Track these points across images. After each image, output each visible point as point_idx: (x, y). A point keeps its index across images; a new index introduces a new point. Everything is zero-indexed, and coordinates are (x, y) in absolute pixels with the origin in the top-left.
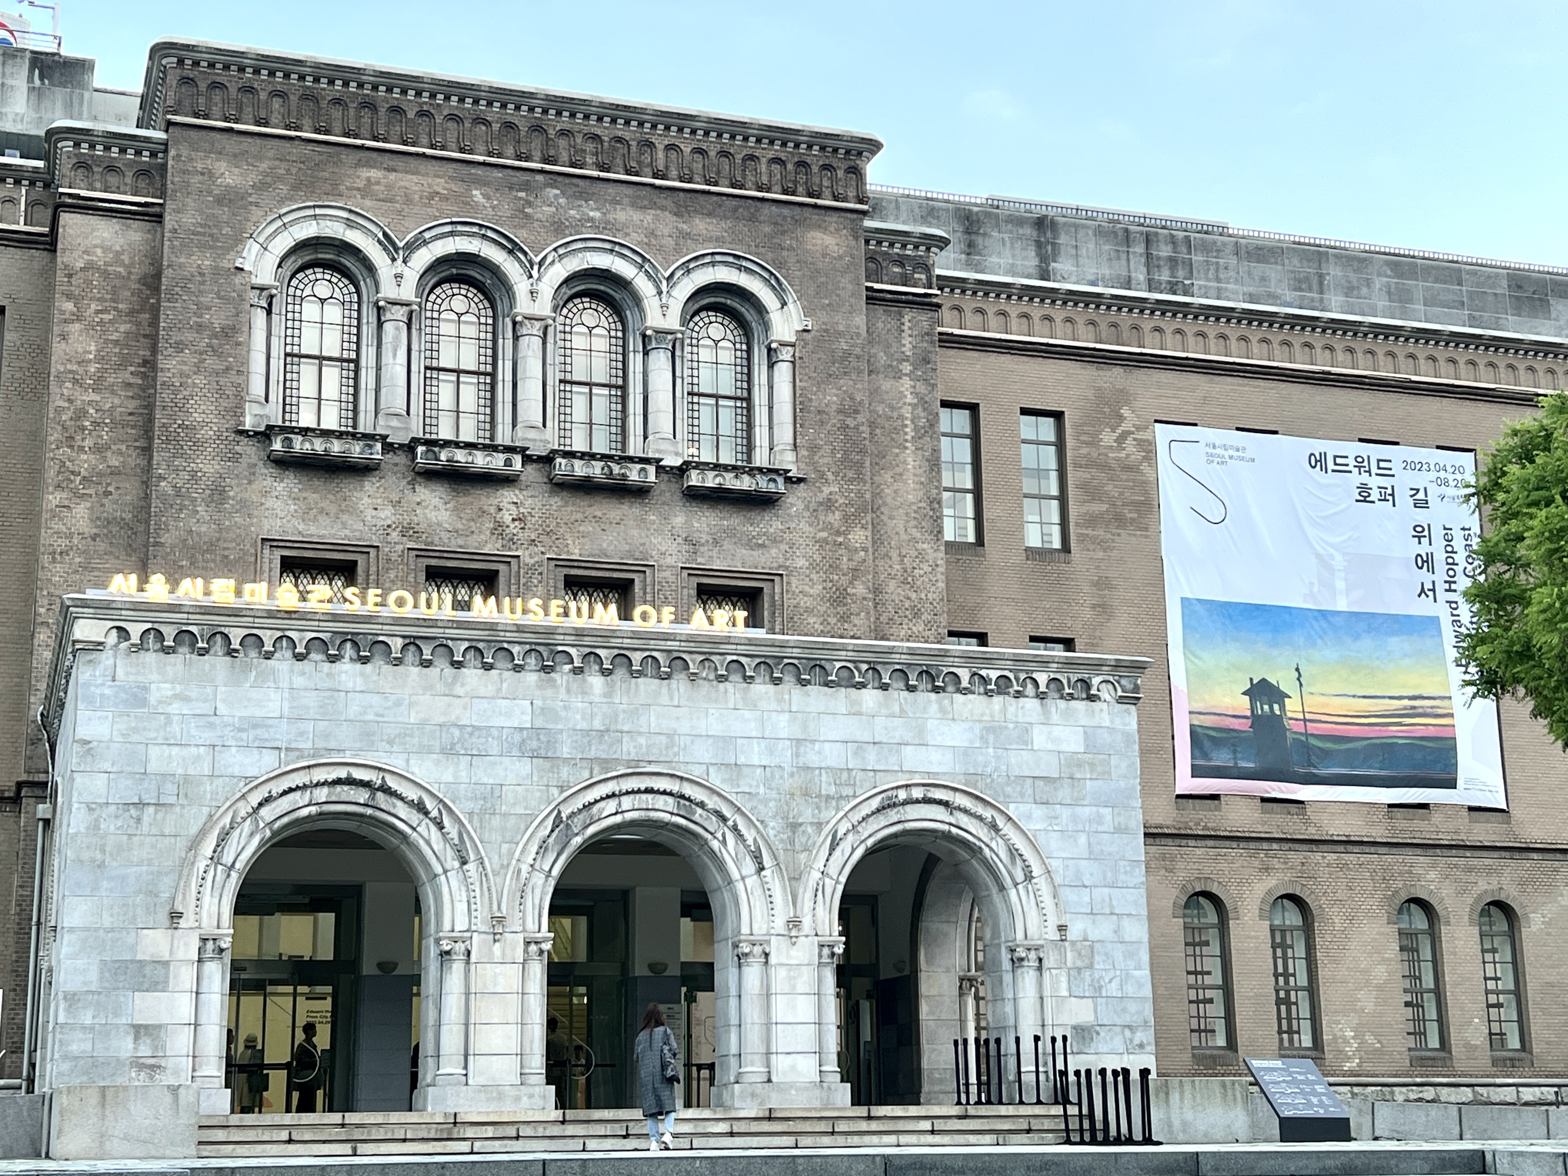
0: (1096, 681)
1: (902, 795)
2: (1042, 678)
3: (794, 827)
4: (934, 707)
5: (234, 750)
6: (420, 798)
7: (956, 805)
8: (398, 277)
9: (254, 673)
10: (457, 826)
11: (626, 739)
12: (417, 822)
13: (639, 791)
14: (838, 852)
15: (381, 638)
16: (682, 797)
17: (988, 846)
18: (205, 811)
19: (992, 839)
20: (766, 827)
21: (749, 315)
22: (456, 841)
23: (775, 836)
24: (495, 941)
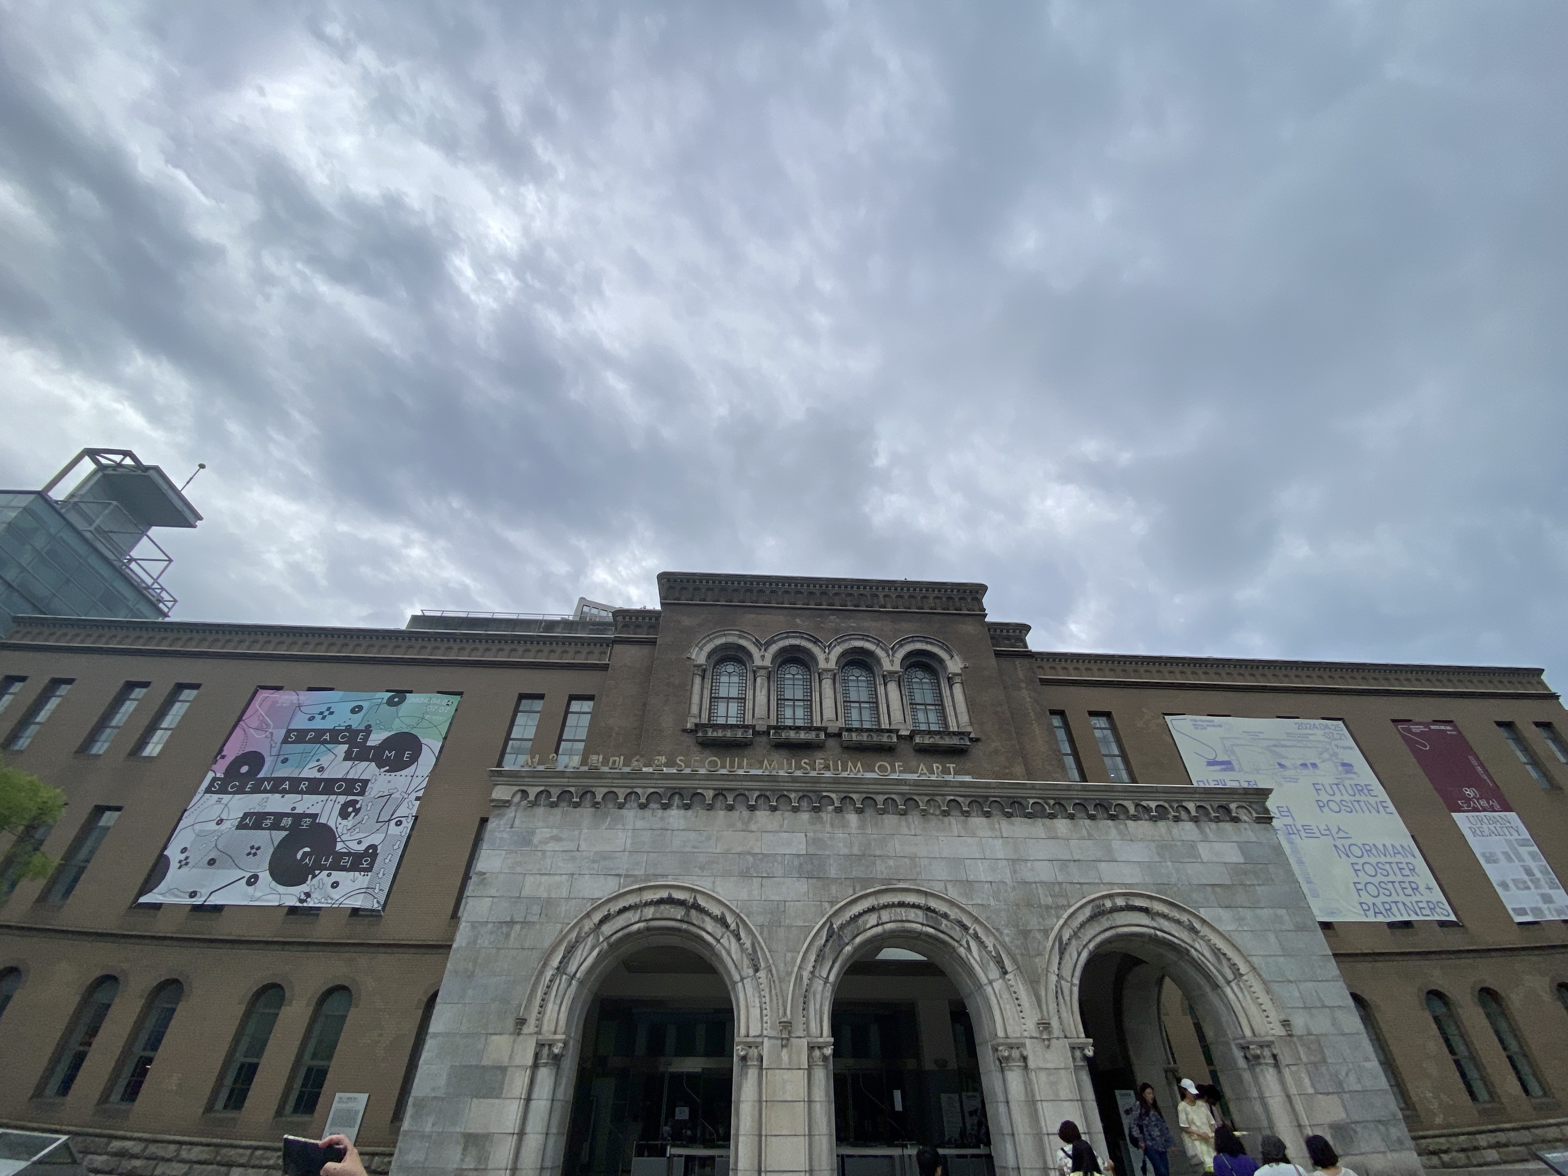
0: (1233, 806)
1: (1108, 904)
2: (1191, 806)
3: (1025, 934)
4: (1114, 832)
5: (587, 877)
6: (723, 914)
7: (1155, 911)
8: (763, 657)
9: (609, 819)
10: (750, 937)
11: (878, 862)
12: (720, 934)
13: (893, 905)
14: (1067, 956)
15: (699, 791)
16: (929, 909)
17: (1192, 947)
18: (559, 926)
19: (1194, 940)
20: (1001, 934)
21: (935, 665)
22: (750, 951)
23: (1011, 942)
24: (783, 1046)
